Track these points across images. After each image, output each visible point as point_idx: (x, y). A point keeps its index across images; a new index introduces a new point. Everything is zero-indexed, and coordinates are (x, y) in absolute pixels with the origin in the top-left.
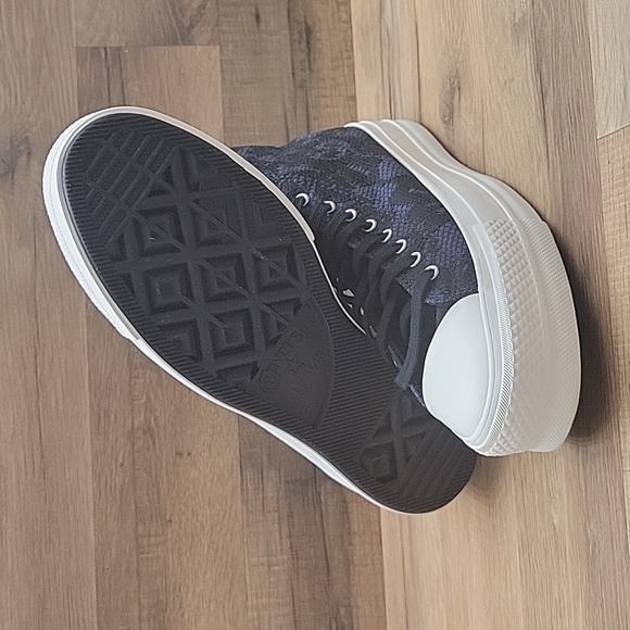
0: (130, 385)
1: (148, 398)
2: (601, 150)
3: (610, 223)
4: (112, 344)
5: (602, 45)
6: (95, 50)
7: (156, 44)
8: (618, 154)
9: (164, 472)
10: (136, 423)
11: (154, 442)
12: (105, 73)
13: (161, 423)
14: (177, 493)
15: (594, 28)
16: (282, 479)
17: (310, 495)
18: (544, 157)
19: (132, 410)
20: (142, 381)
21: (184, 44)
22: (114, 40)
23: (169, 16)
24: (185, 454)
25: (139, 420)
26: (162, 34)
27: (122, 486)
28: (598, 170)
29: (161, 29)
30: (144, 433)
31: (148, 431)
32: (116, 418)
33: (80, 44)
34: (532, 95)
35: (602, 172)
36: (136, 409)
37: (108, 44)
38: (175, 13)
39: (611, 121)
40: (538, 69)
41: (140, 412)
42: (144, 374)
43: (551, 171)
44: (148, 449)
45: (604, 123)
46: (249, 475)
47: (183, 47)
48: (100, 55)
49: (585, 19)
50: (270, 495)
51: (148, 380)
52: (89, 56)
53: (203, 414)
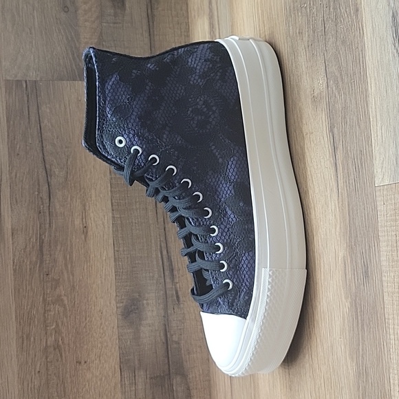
0: (44, 316)
1: (57, 325)
2: (378, 194)
3: (385, 244)
4: (32, 289)
5: (379, 125)
6: (19, 82)
7: (62, 79)
8: (391, 199)
9: (68, 376)
10: (49, 342)
11: (61, 355)
12: (26, 98)
13: (66, 342)
14: (77, 389)
15: (374, 113)
16: (148, 376)
17: (166, 386)
18: (335, 189)
19: (46, 334)
20: (52, 313)
21: (81, 80)
22: (32, 76)
23: (70, 61)
24: (83, 362)
25: (51, 340)
26: (66, 73)
27: (39, 387)
28: (376, 207)
29: (65, 70)
30: (55, 349)
31: (57, 347)
32: (35, 339)
33: (8, 78)
34: (327, 146)
35: (379, 209)
36: (49, 333)
37: (28, 79)
38: (74, 59)
39: (386, 177)
40: (331, 130)
41: (51, 335)
42: (55, 308)
43: (340, 200)
44: (57, 360)
45: (381, 177)
46: (126, 374)
47: (80, 82)
48: (22, 85)
49: (367, 105)
50: (140, 387)
51: (57, 312)
52: (14, 87)
53: (95, 334)
